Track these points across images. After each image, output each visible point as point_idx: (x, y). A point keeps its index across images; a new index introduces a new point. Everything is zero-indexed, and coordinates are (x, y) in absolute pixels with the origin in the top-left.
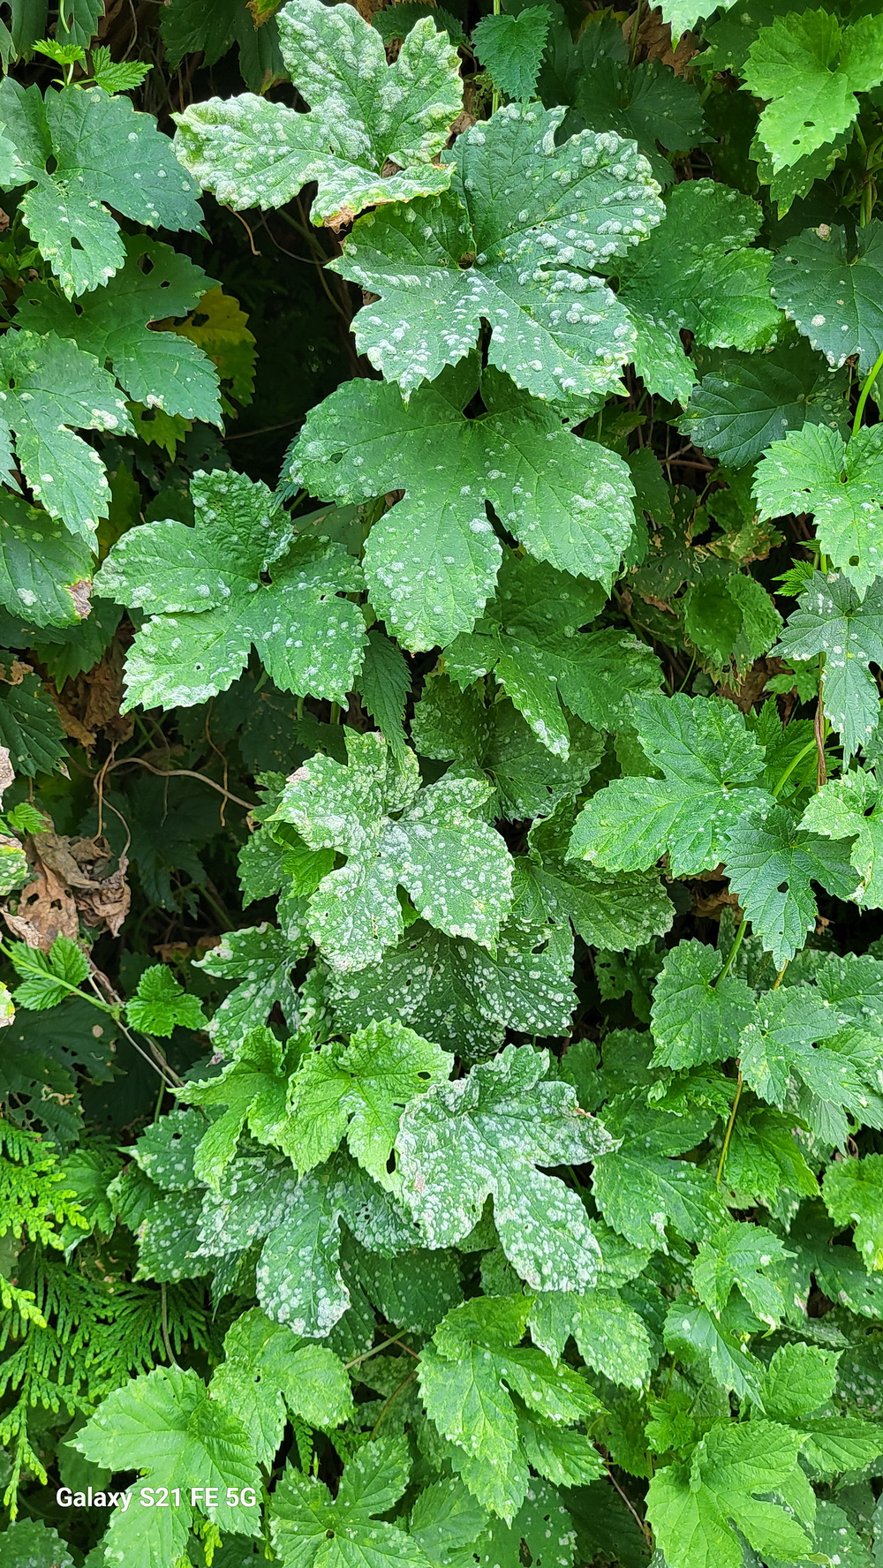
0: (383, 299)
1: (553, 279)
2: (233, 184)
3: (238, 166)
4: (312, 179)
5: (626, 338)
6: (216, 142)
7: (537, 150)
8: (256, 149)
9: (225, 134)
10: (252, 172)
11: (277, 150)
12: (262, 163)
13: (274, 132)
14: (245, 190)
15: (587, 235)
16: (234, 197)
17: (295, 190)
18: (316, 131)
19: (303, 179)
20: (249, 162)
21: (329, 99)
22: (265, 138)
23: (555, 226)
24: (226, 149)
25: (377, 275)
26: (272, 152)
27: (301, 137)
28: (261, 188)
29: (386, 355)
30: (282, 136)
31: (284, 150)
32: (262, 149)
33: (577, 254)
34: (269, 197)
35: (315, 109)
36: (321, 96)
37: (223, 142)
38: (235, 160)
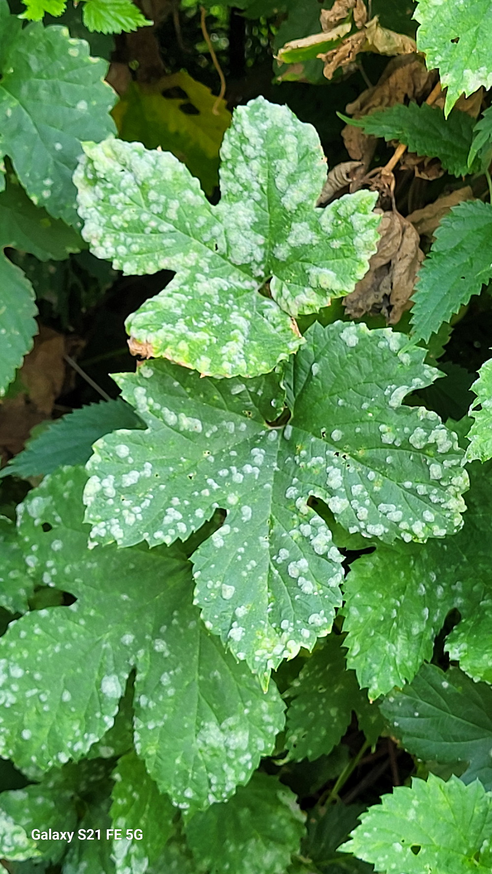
0: (148, 431)
1: (307, 519)
2: (101, 231)
3: (114, 218)
4: (173, 268)
5: (316, 629)
6: (110, 186)
7: (387, 392)
8: (139, 213)
9: (123, 184)
10: (124, 229)
11: (160, 224)
12: (137, 228)
13: (166, 207)
14: (108, 243)
15: (367, 502)
16: (94, 242)
17: (152, 270)
18: (209, 225)
19: (164, 264)
20: (127, 222)
21: (241, 204)
22: (156, 209)
23: (352, 469)
24: (114, 198)
25: (157, 406)
26: (153, 224)
27: (191, 223)
28: (122, 250)
29: (101, 494)
30: (172, 214)
31: (166, 227)
32: (145, 217)
33: (346, 512)
34: (125, 261)
35: (222, 206)
36: (236, 197)
37: (116, 189)
38: (116, 212)
